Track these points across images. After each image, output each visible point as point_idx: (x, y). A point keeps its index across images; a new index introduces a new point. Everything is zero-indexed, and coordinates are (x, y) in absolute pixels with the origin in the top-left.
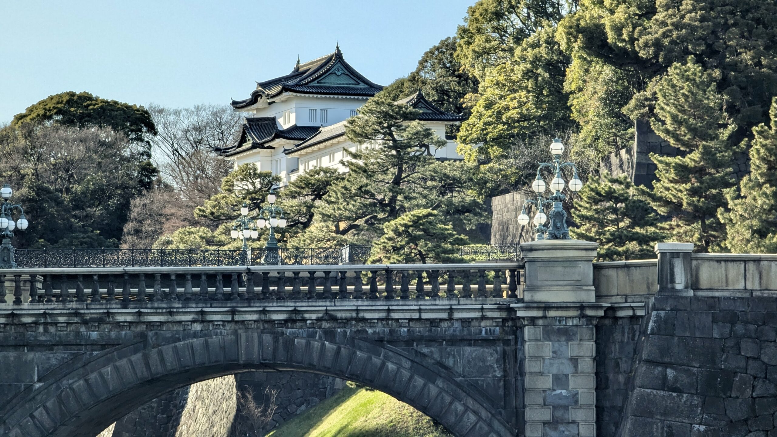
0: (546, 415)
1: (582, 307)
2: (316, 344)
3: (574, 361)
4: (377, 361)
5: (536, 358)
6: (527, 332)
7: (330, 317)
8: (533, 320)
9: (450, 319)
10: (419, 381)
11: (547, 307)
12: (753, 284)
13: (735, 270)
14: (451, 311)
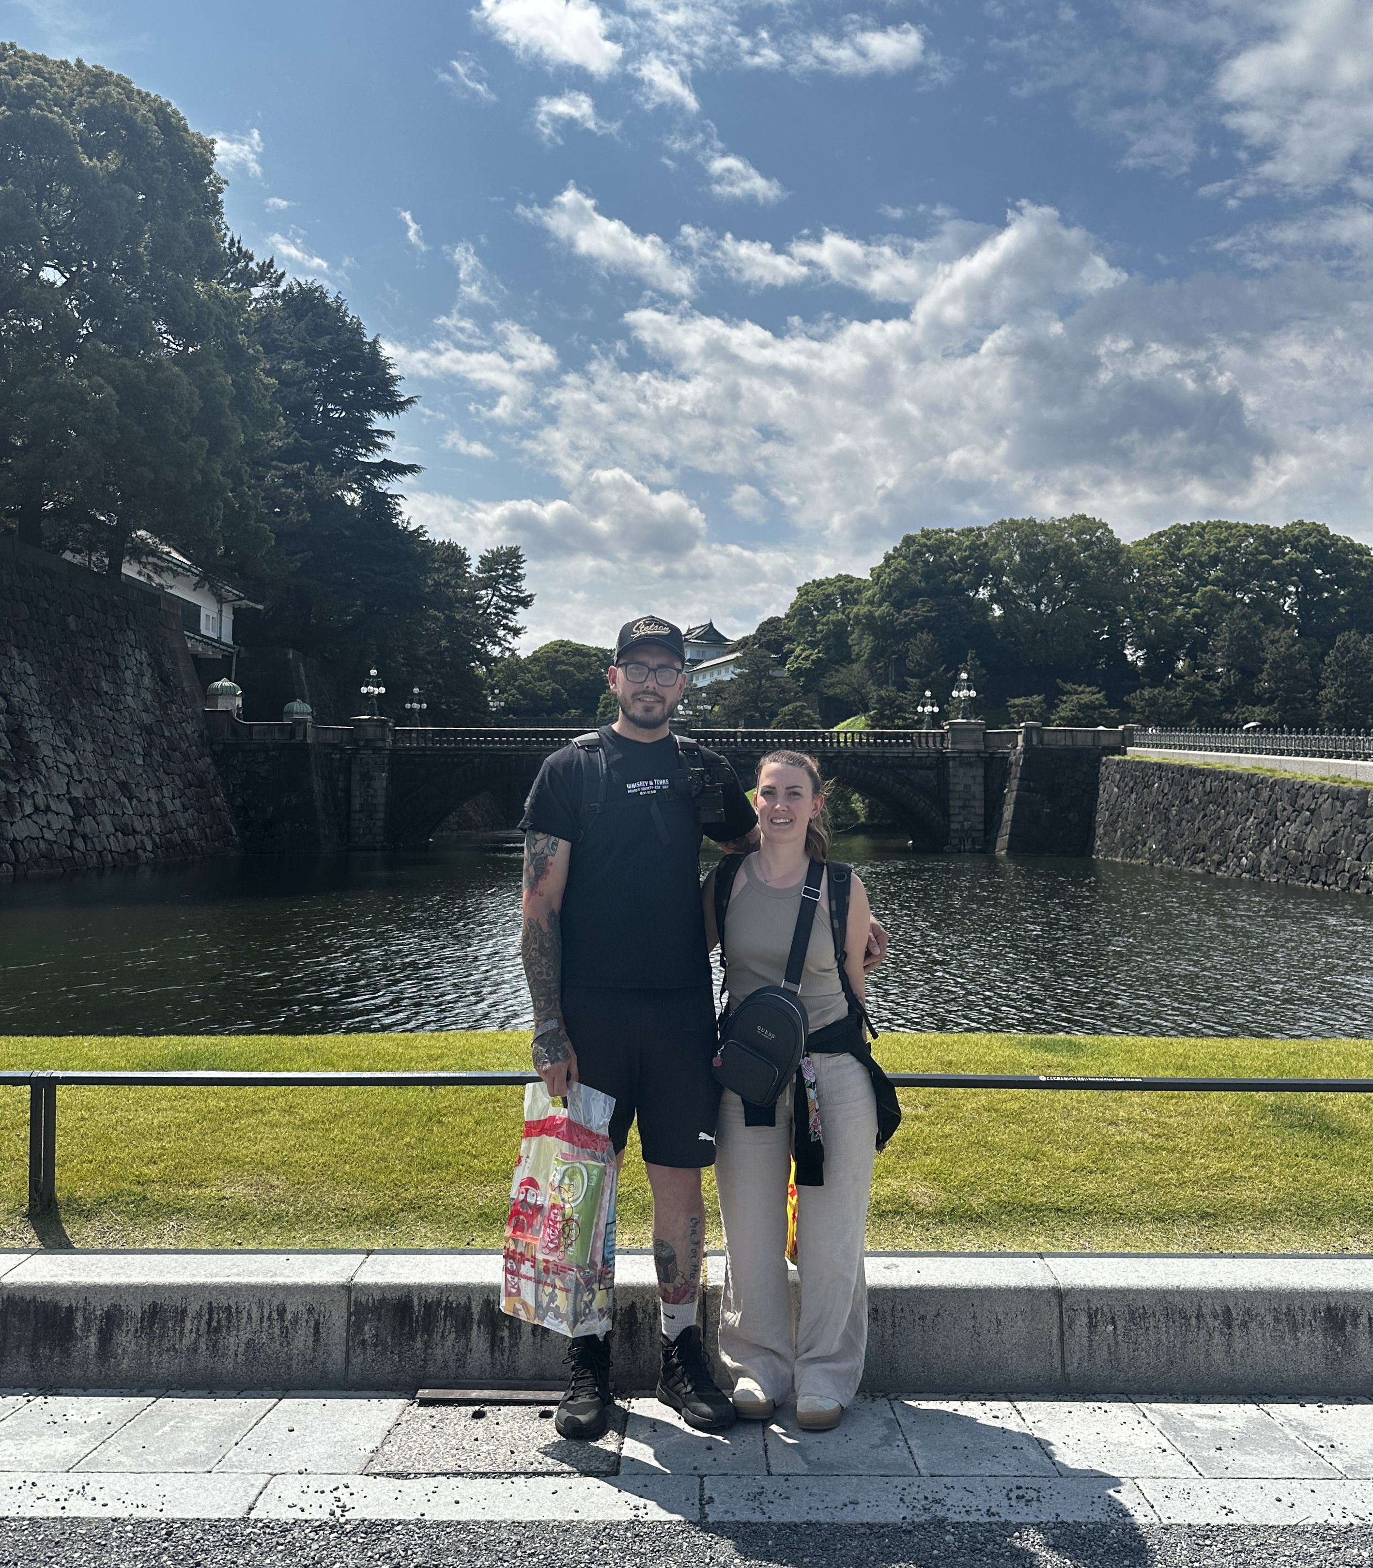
0: (960, 803)
1: (978, 752)
2: (848, 768)
3: (974, 777)
4: (877, 776)
5: (955, 776)
6: (951, 763)
7: (855, 754)
8: (954, 758)
9: (913, 757)
10: (898, 786)
11: (961, 752)
12: (1069, 742)
13: (1059, 736)
14: (913, 753)
